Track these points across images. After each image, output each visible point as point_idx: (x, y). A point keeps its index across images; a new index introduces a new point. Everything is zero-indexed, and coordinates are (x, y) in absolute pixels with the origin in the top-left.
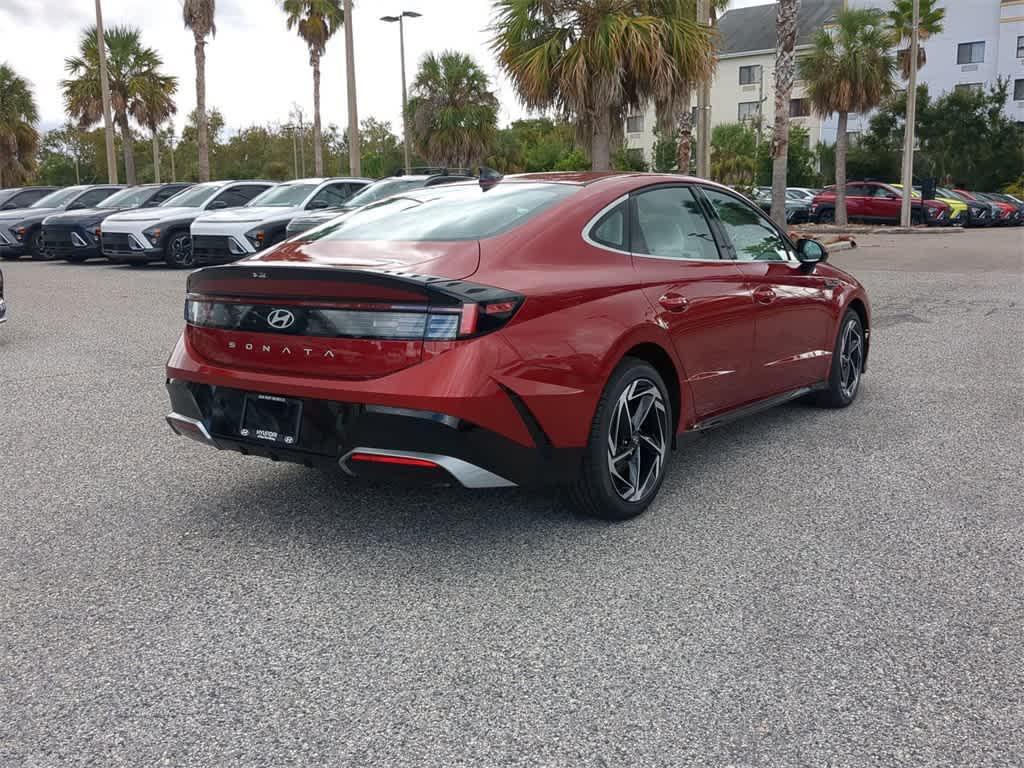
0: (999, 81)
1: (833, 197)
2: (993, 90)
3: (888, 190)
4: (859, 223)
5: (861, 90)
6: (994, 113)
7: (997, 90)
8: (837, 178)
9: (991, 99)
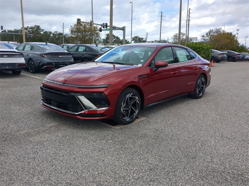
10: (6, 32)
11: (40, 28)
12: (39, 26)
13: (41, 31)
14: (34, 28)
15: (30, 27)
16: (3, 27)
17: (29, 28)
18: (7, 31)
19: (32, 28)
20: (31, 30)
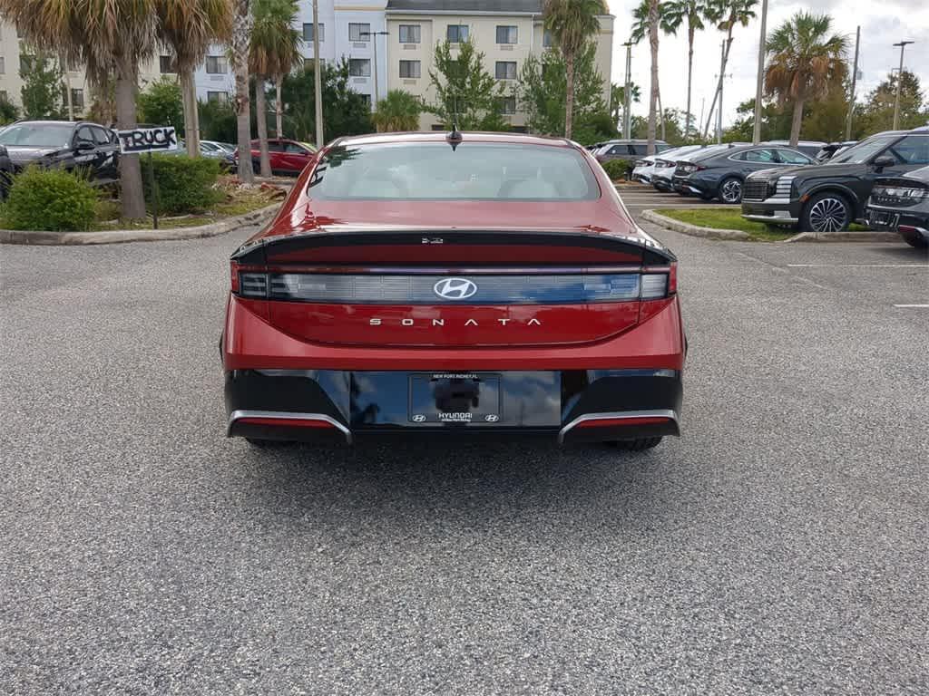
0: (343, 59)
1: (258, 151)
2: (339, 66)
3: (301, 148)
4: (281, 176)
5: (275, 57)
6: (341, 85)
7: (342, 66)
8: (260, 134)
9: (339, 74)
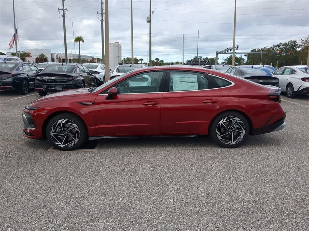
10: (256, 52)
11: (296, 44)
12: (295, 41)
13: (297, 47)
14: (289, 44)
15: (284, 43)
16: (238, 46)
17: (282, 45)
18: (257, 50)
19: (286, 44)
20: (284, 46)
